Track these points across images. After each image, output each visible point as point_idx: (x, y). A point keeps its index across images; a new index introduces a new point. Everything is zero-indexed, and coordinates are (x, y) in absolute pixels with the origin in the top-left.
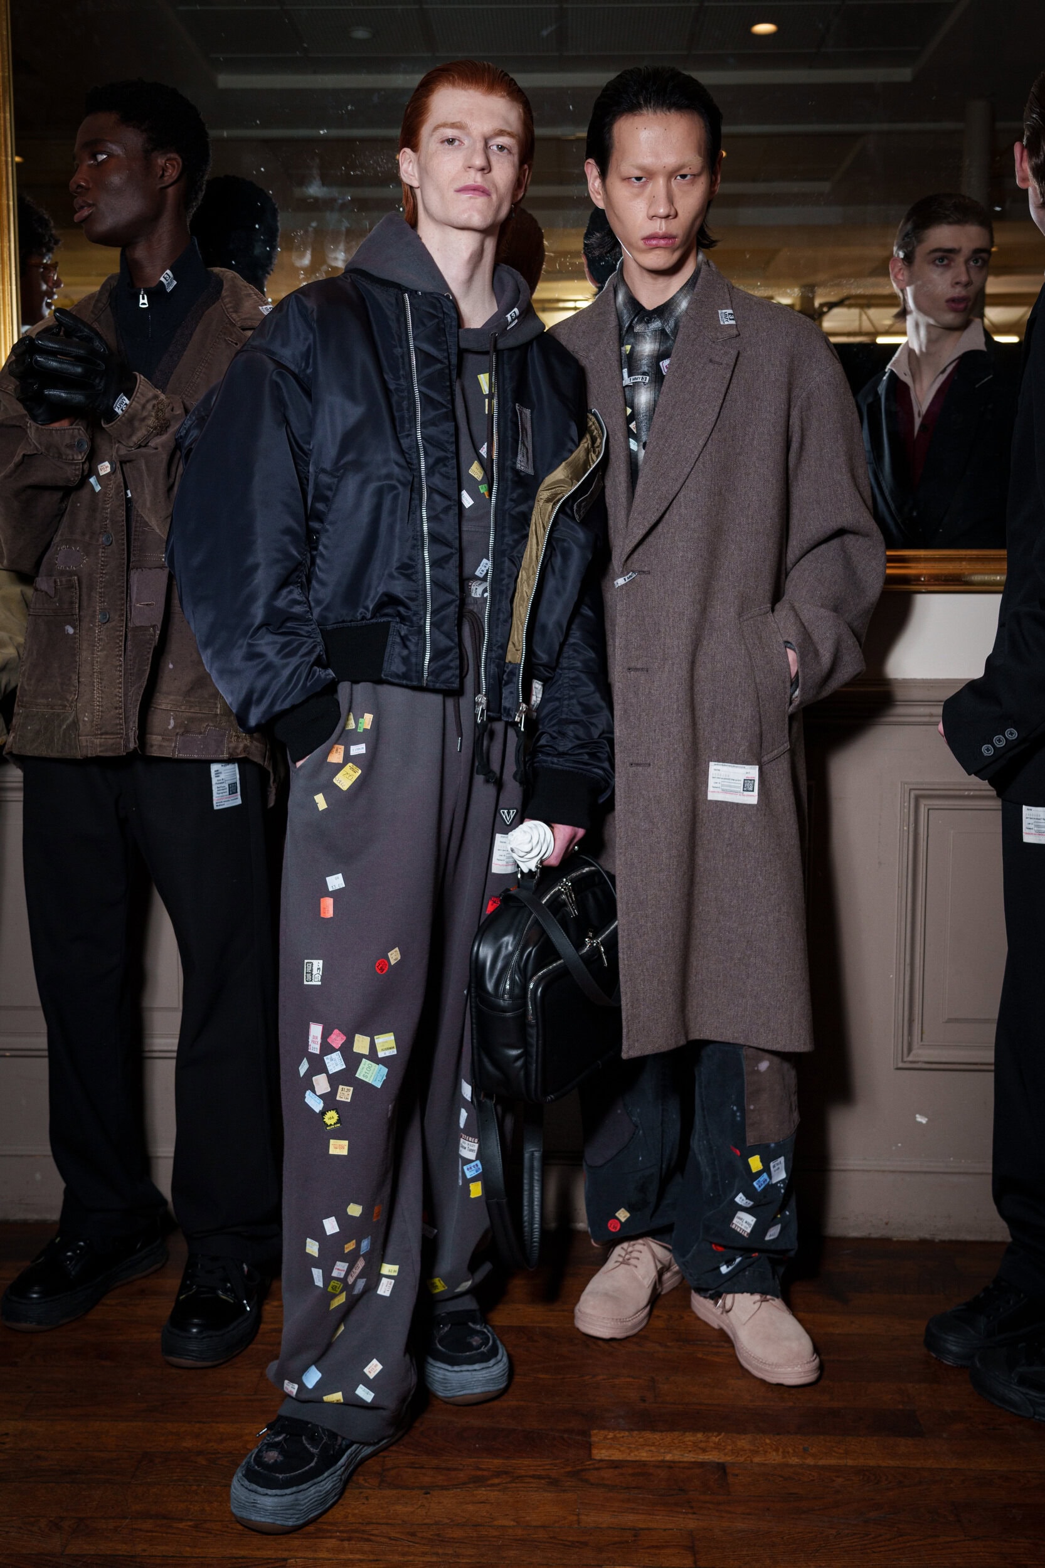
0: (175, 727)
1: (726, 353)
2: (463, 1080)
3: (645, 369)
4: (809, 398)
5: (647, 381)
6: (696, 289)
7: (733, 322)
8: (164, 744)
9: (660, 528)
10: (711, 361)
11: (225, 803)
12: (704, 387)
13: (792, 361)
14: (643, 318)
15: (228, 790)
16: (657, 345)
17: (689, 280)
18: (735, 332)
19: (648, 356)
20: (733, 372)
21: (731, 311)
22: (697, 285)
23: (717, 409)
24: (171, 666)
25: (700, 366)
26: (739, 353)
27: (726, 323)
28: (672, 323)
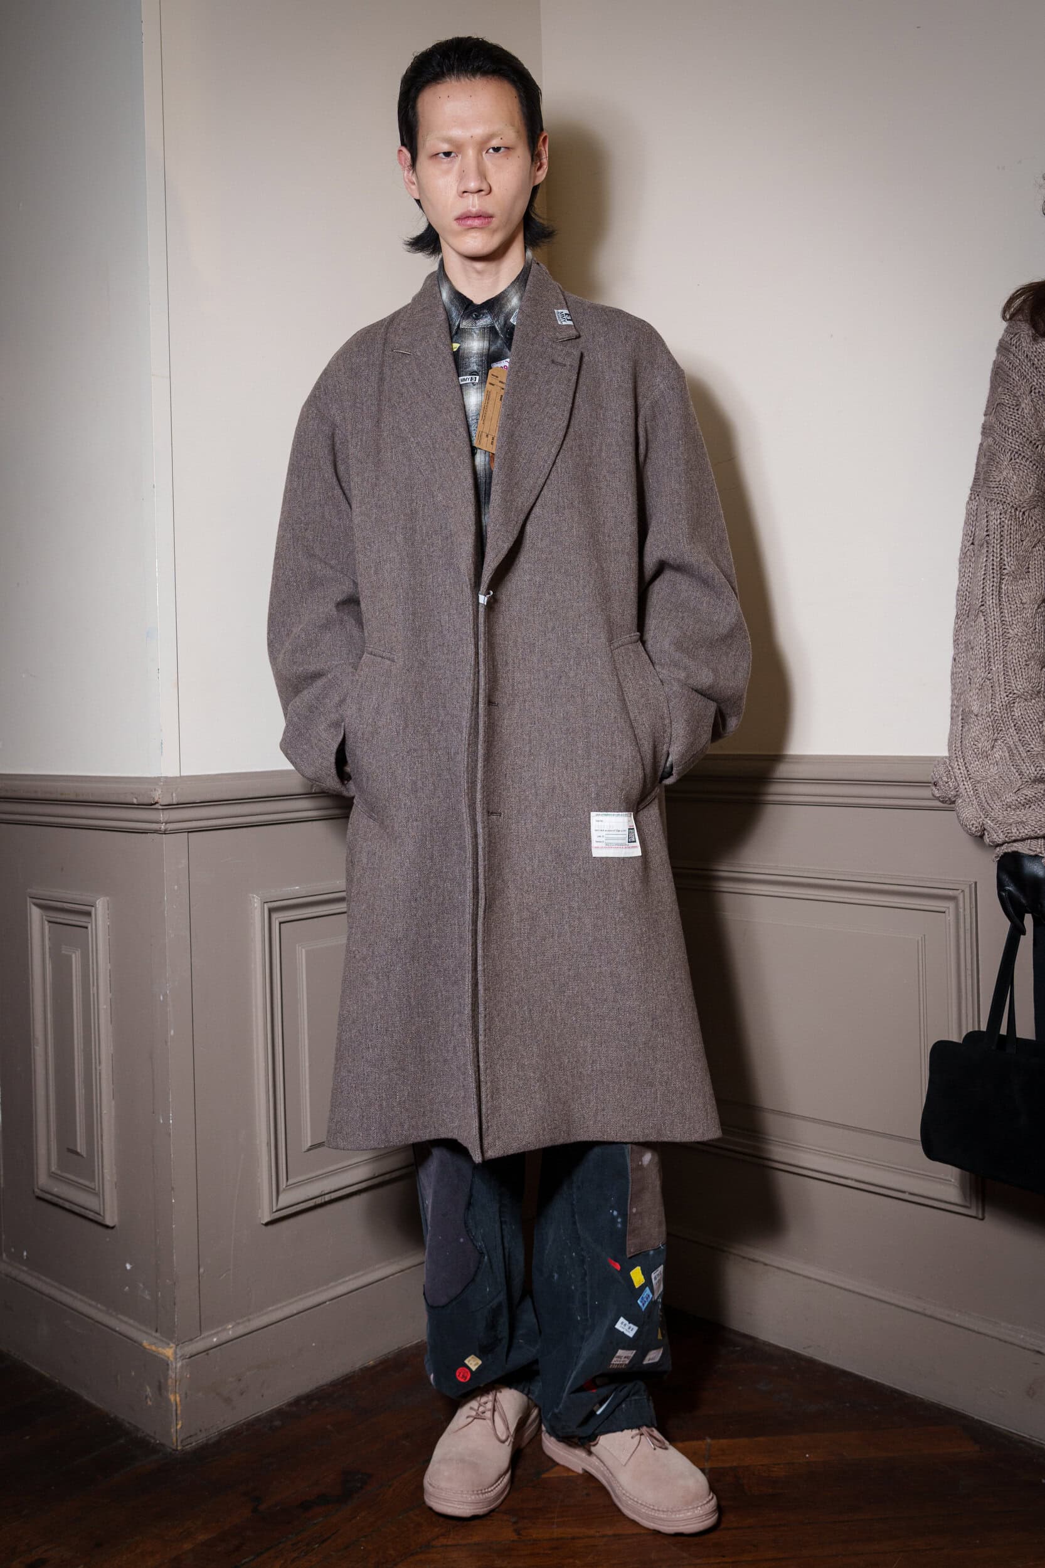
1: (568, 354)
3: (475, 368)
5: (477, 382)
6: (527, 287)
7: (570, 323)
10: (553, 362)
12: (549, 390)
14: (472, 314)
16: (486, 344)
18: (574, 332)
19: (477, 354)
20: (579, 373)
21: (567, 311)
22: (529, 283)
25: (543, 367)
26: (582, 355)
27: (564, 323)
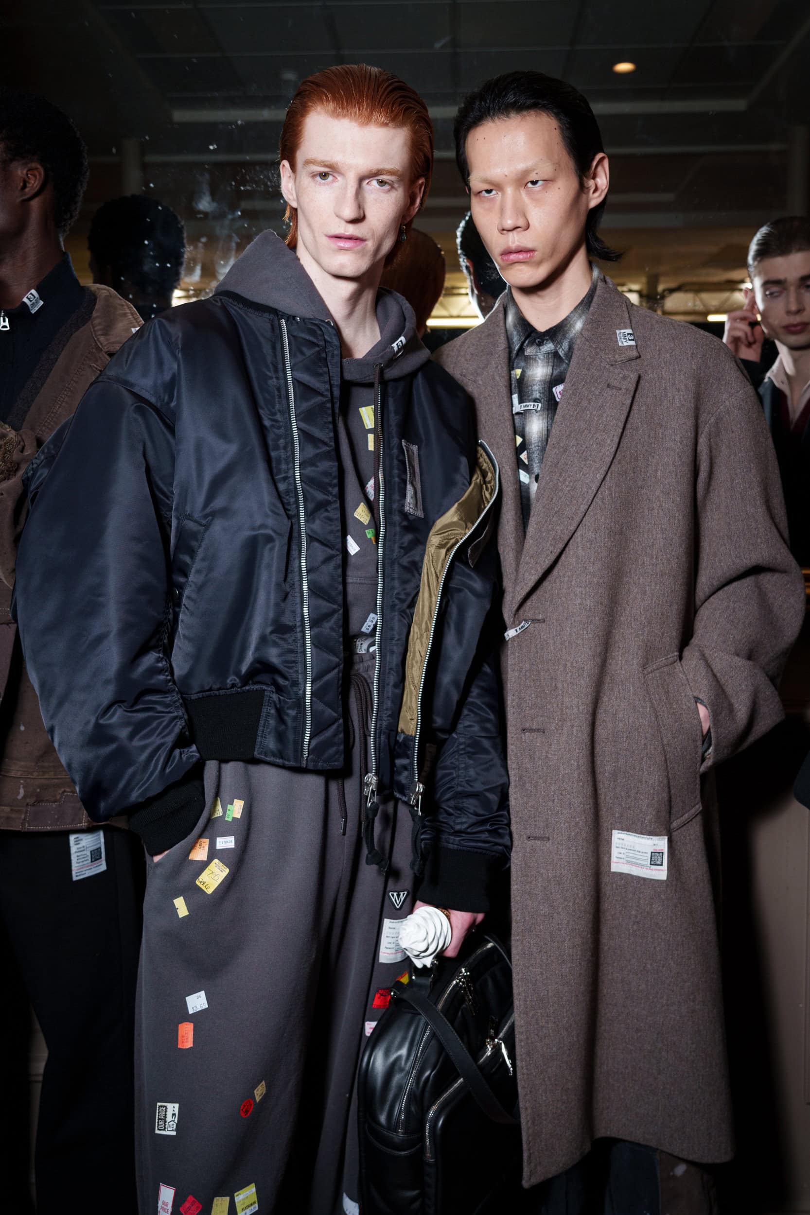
0: (25, 797)
1: (625, 377)
2: (345, 1195)
3: (537, 395)
4: (717, 423)
5: (539, 409)
8: (13, 815)
9: (555, 572)
11: (87, 872)
12: (601, 416)
13: (698, 386)
14: (535, 340)
15: (89, 858)
17: (584, 298)
19: (540, 381)
21: (630, 331)
23: (616, 440)
24: (22, 728)
25: (597, 393)
26: (639, 377)
28: (566, 345)
